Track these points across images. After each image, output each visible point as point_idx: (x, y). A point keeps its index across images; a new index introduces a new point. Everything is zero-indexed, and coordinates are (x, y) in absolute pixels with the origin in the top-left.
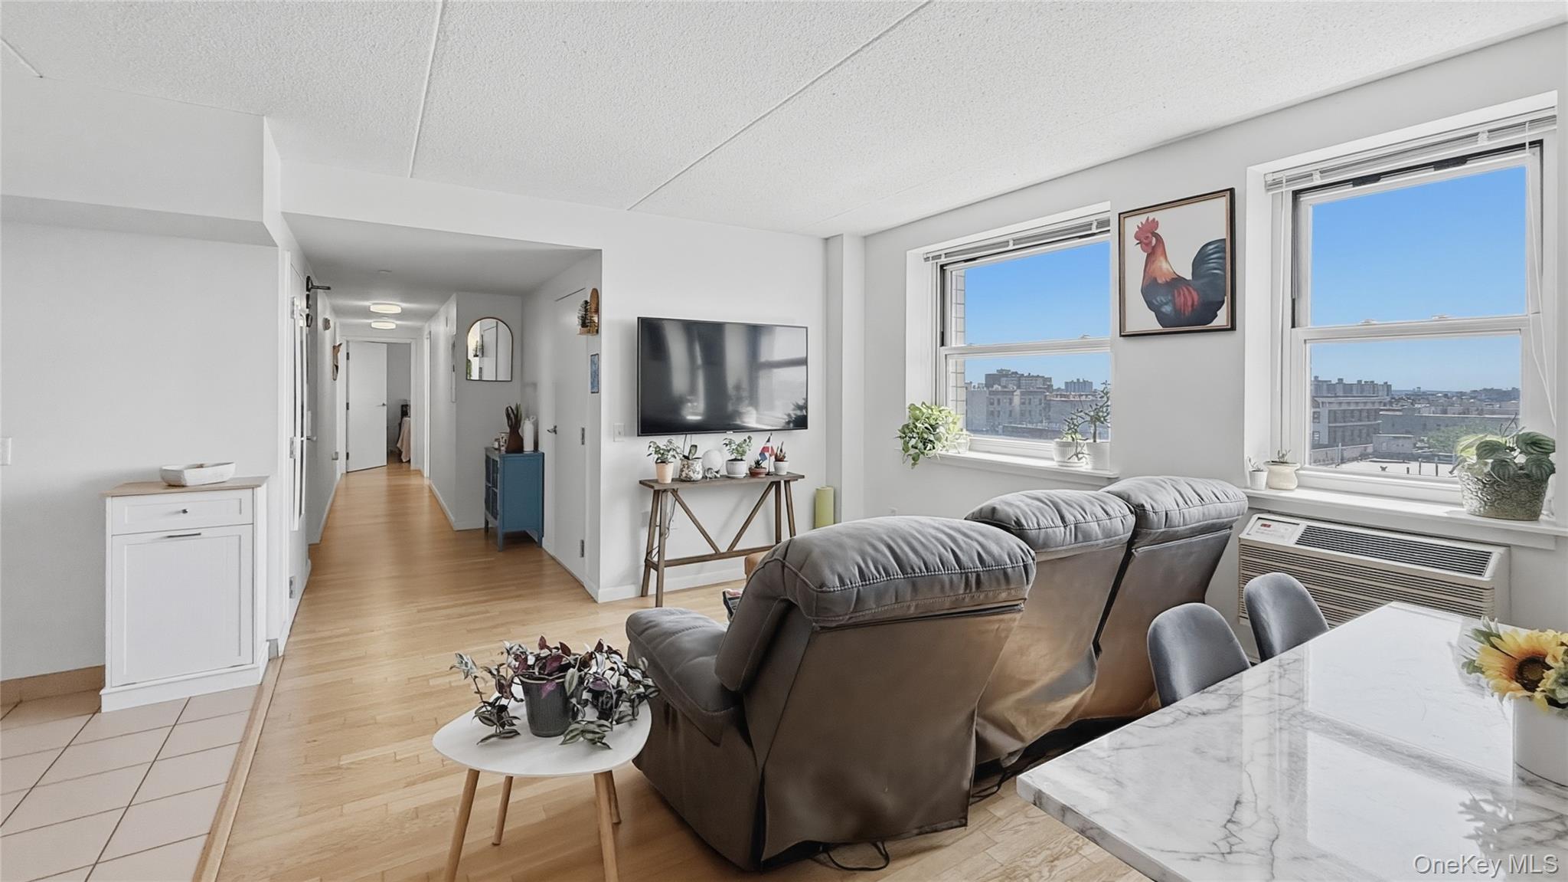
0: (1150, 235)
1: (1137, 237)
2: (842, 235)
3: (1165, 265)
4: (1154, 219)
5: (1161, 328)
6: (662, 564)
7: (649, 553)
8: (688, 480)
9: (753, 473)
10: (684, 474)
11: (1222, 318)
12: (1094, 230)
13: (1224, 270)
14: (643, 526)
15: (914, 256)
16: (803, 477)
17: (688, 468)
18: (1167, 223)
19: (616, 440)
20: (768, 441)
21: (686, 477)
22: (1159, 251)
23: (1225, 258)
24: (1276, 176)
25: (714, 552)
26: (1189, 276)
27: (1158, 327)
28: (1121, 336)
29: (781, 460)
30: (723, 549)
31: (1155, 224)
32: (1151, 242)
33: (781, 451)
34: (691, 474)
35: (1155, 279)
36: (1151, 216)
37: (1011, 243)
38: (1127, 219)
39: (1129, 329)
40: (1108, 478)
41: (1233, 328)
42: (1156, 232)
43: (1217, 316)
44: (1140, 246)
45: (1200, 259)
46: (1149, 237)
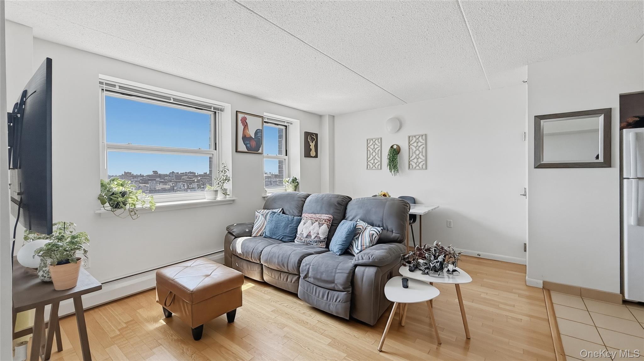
1: (241, 120)
3: (248, 132)
5: (247, 151)
11: (260, 151)
13: (261, 138)
22: (247, 127)
23: (262, 135)
26: (254, 137)
27: (246, 150)
28: (236, 151)
31: (246, 119)
32: (245, 124)
35: (246, 135)
36: (246, 116)
38: (239, 114)
39: (239, 150)
40: (233, 200)
41: (262, 154)
42: (246, 121)
43: (259, 150)
44: (242, 124)
45: (256, 133)
46: (244, 122)
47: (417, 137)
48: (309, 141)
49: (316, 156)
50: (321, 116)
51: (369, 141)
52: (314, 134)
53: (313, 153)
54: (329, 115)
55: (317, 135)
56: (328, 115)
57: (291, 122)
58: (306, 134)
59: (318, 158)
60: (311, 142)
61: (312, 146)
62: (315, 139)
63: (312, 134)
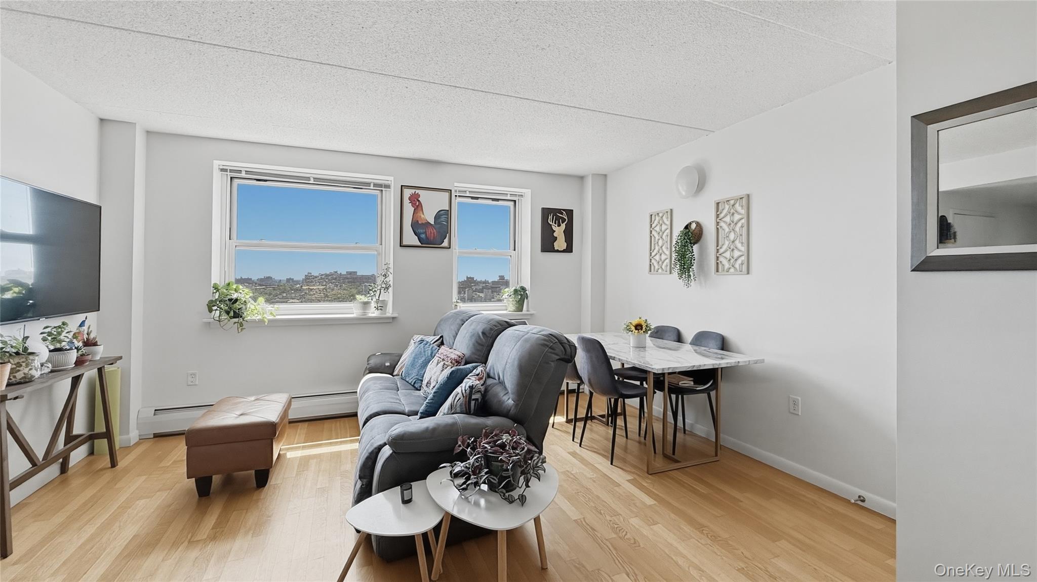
1: (409, 199)
2: (135, 124)
3: (422, 216)
4: (418, 193)
11: (445, 244)
13: (448, 223)
15: (216, 165)
16: (121, 358)
18: (424, 196)
22: (420, 208)
23: (448, 218)
24: (459, 188)
25: (33, 467)
26: (432, 223)
27: (419, 244)
30: (40, 460)
31: (419, 196)
32: (416, 203)
35: (418, 221)
36: (417, 191)
38: (405, 189)
39: (405, 243)
40: (393, 318)
41: (450, 248)
42: (419, 199)
43: (443, 242)
44: (411, 204)
45: (438, 217)
46: (415, 201)
47: (732, 202)
48: (551, 223)
49: (569, 249)
50: (582, 178)
51: (653, 216)
52: (564, 210)
53: (561, 244)
54: (593, 175)
55: (570, 213)
56: (591, 176)
57: (522, 194)
58: (546, 212)
59: (572, 252)
60: (556, 225)
61: (559, 231)
62: (566, 220)
63: (560, 211)
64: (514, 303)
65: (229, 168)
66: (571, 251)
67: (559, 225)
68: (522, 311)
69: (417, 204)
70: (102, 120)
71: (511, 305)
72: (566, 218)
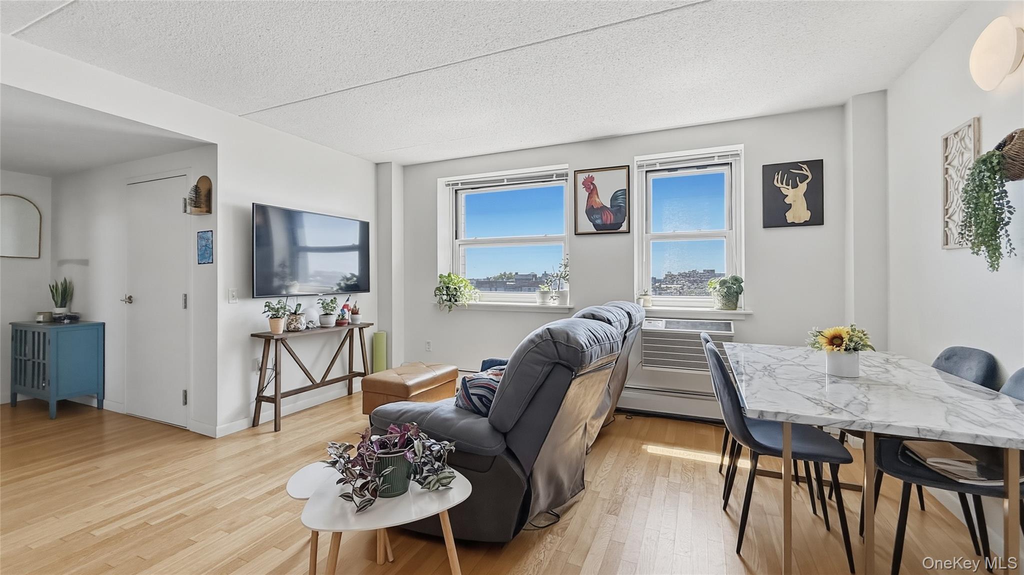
0: (590, 184)
1: (583, 184)
2: (391, 162)
3: (597, 200)
4: (592, 176)
5: (596, 231)
6: (279, 396)
7: (261, 390)
8: (296, 330)
9: (339, 323)
10: (292, 326)
11: (624, 227)
12: (554, 179)
13: (626, 204)
14: (253, 370)
15: (441, 182)
16: (372, 324)
17: (296, 322)
18: (598, 178)
19: (230, 302)
20: (348, 300)
21: (294, 328)
22: (594, 192)
23: (626, 198)
24: (642, 163)
25: (312, 384)
26: (609, 206)
27: (595, 231)
28: (575, 234)
29: (357, 313)
30: (318, 381)
31: (592, 178)
32: (590, 188)
33: (355, 307)
34: (299, 325)
35: (593, 206)
36: (591, 174)
37: (505, 180)
38: (578, 174)
39: (580, 230)
40: (569, 309)
41: (629, 232)
42: (593, 182)
43: (622, 226)
44: (585, 189)
45: (614, 198)
46: (590, 185)
48: (779, 185)
49: (817, 219)
51: (948, 139)
55: (817, 166)
56: (851, 99)
57: (736, 153)
58: (769, 171)
59: (823, 224)
60: (790, 187)
61: (796, 196)
62: (808, 176)
63: (796, 165)
64: (719, 298)
65: (451, 183)
66: (821, 223)
67: (795, 186)
68: (735, 309)
69: (592, 187)
70: (377, 164)
71: (717, 301)
72: (809, 174)
